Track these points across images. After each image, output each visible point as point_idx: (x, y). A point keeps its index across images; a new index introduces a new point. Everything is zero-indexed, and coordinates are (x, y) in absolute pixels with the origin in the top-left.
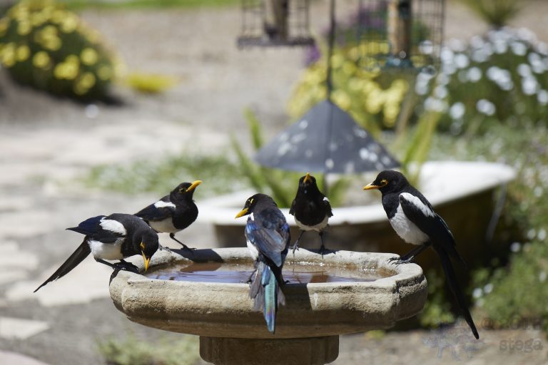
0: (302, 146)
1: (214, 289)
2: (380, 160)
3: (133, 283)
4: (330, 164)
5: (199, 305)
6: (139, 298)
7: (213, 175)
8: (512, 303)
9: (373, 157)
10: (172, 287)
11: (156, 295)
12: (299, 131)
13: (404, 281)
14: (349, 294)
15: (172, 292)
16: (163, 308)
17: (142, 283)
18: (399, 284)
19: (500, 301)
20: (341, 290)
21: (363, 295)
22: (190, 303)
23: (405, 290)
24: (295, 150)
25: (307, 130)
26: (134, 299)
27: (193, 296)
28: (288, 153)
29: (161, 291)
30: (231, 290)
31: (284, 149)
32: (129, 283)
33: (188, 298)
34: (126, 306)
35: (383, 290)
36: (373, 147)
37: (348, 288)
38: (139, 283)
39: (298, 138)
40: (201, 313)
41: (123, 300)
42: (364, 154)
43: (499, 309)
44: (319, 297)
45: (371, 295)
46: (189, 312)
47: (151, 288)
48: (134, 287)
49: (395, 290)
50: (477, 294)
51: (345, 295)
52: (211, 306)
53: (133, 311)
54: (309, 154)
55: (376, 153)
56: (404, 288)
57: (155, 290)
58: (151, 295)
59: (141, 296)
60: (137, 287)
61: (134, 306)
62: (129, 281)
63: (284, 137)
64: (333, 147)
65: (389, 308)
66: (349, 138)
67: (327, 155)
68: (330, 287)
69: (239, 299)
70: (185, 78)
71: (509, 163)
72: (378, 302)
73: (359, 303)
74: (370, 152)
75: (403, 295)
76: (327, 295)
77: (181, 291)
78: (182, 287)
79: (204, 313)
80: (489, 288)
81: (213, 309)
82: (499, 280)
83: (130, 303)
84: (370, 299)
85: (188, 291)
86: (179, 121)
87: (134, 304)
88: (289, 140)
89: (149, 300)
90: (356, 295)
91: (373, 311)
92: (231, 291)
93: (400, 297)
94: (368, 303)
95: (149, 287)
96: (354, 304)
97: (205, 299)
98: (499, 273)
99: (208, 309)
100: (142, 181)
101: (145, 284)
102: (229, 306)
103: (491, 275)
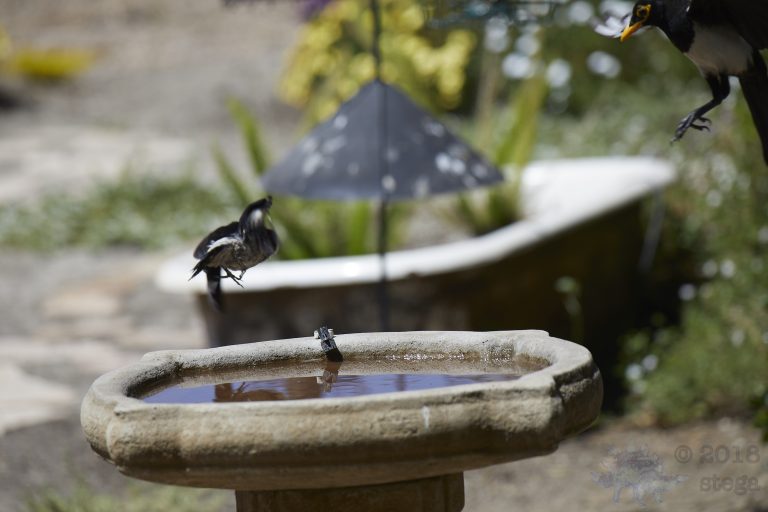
0: (342, 157)
1: (258, 413)
2: (469, 170)
3: (125, 413)
4: (389, 183)
5: (236, 441)
6: (136, 438)
7: (175, 208)
8: (691, 383)
9: (458, 167)
10: (189, 415)
11: (164, 430)
12: (335, 134)
13: (565, 374)
14: (479, 405)
15: (190, 423)
16: (176, 451)
17: (138, 412)
18: (560, 381)
19: (671, 381)
20: (466, 398)
21: (502, 404)
22: (221, 439)
23: (568, 389)
24: (329, 165)
25: (347, 132)
26: (127, 439)
27: (224, 427)
28: (319, 170)
29: (171, 422)
30: (287, 412)
31: (311, 164)
32: (118, 414)
33: (216, 431)
34: (116, 451)
35: (535, 393)
36: (456, 151)
37: (478, 395)
38: (133, 412)
39: (333, 145)
40: (240, 453)
41: (110, 442)
42: (443, 163)
43: (671, 395)
44: (431, 413)
45: (515, 403)
46: (221, 455)
47: (154, 419)
48: (126, 419)
49: (554, 392)
50: (634, 373)
51: (473, 406)
52: (256, 442)
53: (128, 458)
54: (354, 169)
55: (462, 159)
56: (567, 387)
57: (162, 422)
58: (154, 430)
59: (138, 433)
60: (131, 419)
61: (128, 450)
62: (118, 409)
63: (309, 144)
64: (392, 155)
65: (547, 421)
66: (417, 139)
67: (385, 169)
68: (447, 396)
69: (301, 425)
70: (102, 52)
71: (662, 155)
72: (528, 413)
73: (497, 418)
74: (453, 158)
75: (567, 398)
76: (443, 409)
77: (204, 420)
78: (205, 414)
79: (246, 453)
80: (650, 362)
81: (259, 445)
82: (667, 348)
83: (123, 446)
84: (515, 410)
85: (215, 419)
86: (106, 124)
87: (128, 448)
88: (319, 149)
89: (152, 440)
90: (491, 404)
91: (520, 428)
92: (286, 414)
93: (563, 401)
94: (512, 416)
95: (150, 417)
96: (489, 420)
97: (244, 430)
98: (664, 337)
99: (251, 447)
100: (60, 228)
101: (143, 413)
102: (287, 439)
103: (652, 340)
